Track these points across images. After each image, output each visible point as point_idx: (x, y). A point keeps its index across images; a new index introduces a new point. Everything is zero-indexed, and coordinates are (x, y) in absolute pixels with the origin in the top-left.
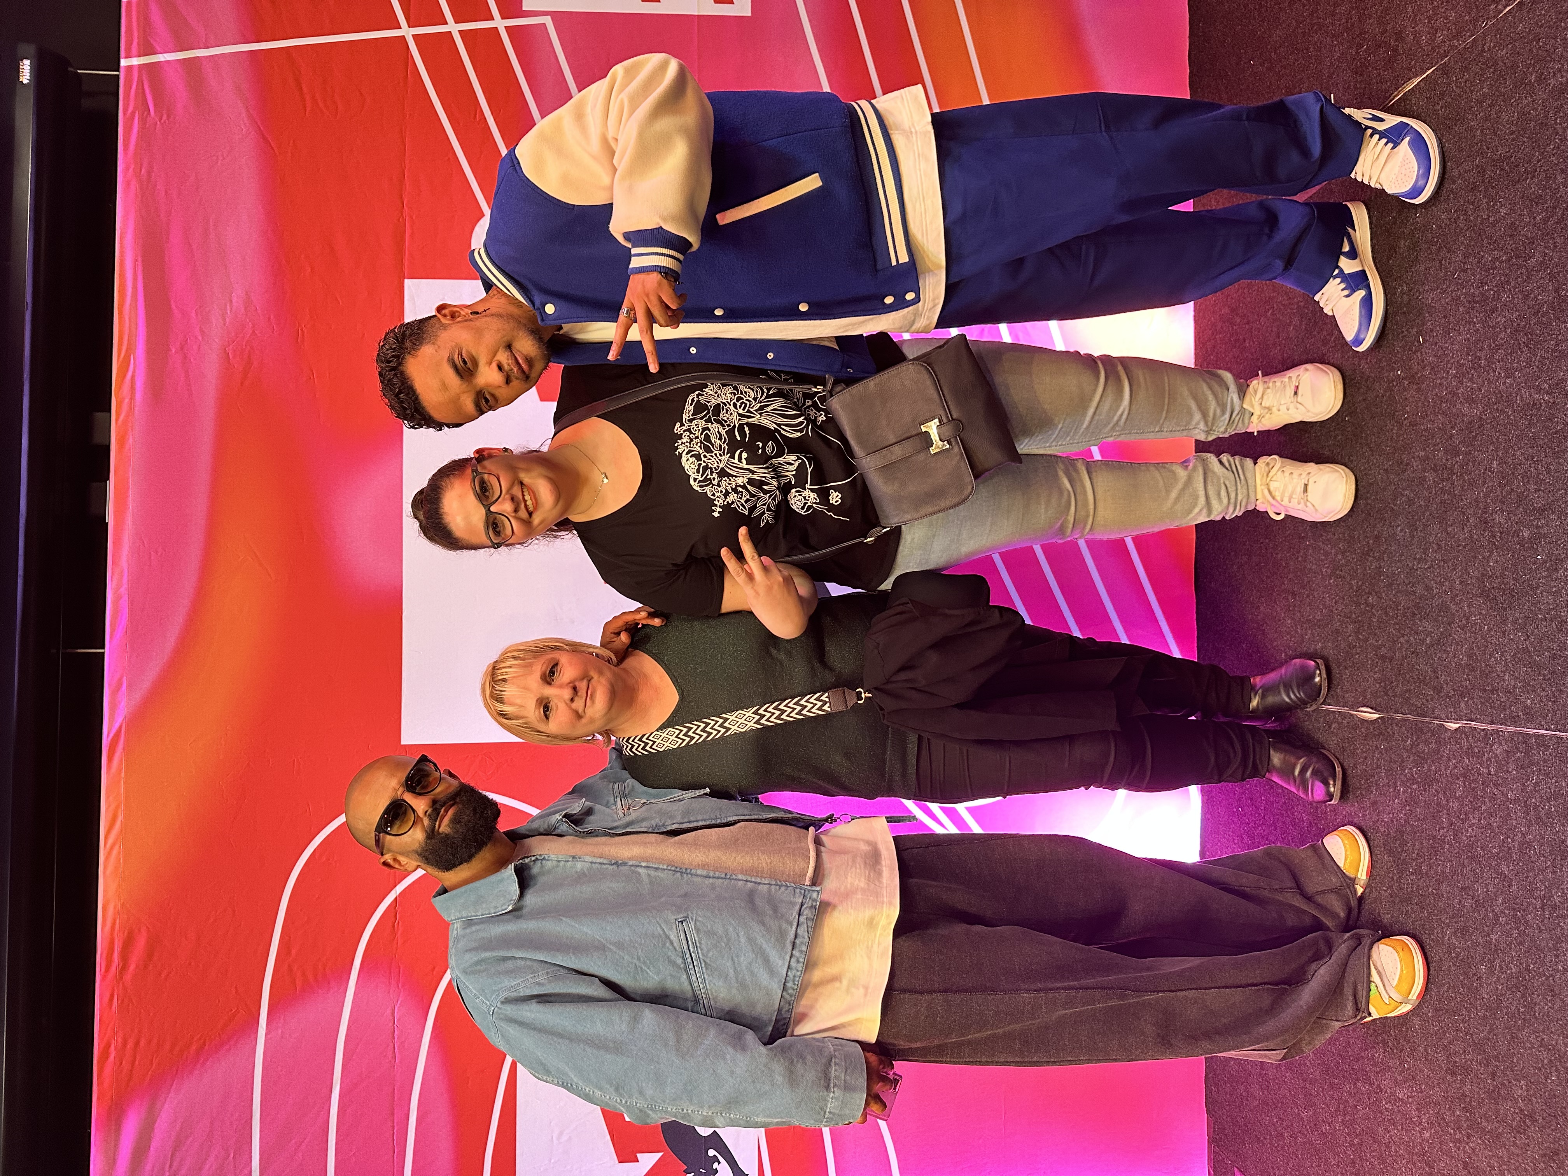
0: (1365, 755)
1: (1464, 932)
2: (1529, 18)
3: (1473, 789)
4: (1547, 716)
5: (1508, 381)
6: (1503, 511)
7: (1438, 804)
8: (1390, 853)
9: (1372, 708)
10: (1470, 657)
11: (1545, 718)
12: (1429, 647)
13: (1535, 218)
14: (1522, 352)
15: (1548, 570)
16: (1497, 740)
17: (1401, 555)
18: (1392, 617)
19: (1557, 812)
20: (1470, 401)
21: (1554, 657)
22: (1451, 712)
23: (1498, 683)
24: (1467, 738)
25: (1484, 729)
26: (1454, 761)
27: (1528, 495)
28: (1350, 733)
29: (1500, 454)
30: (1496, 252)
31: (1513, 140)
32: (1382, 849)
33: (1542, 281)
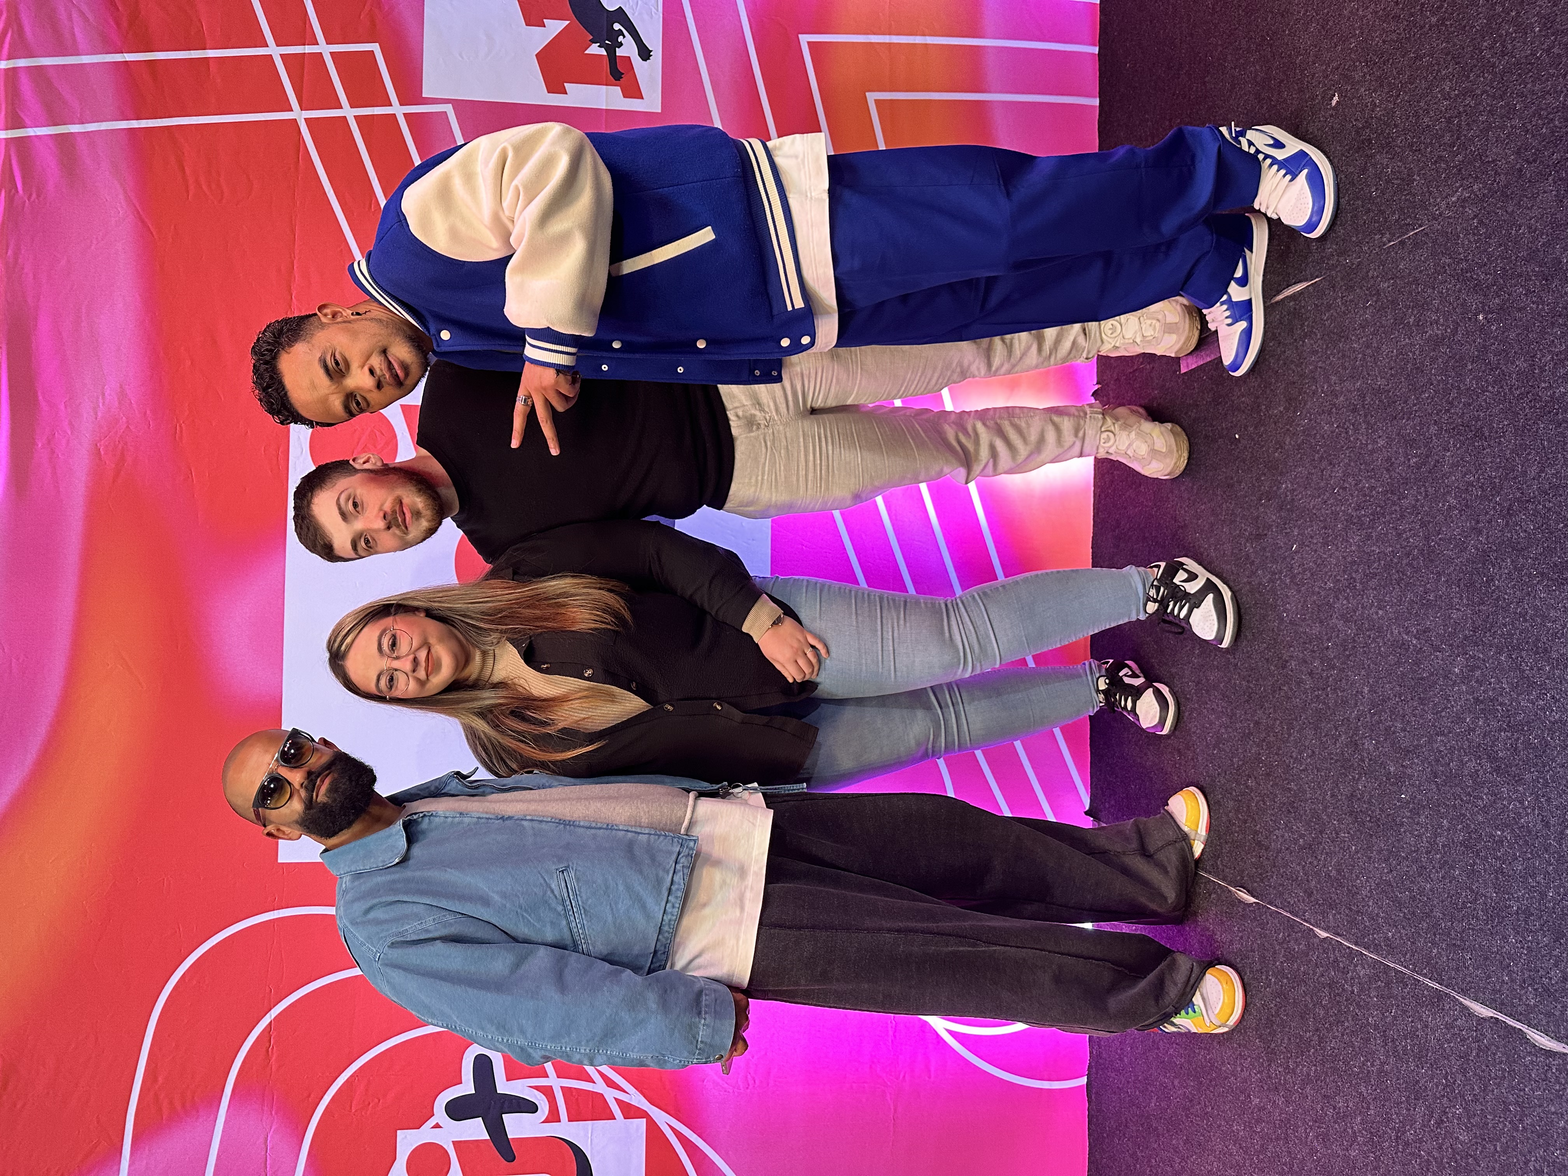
0: (1240, 934)
1: (1324, 1138)
2: (1410, 260)
3: (1338, 1002)
4: (1406, 954)
5: (1380, 612)
6: (1372, 739)
7: (1306, 1006)
8: (1260, 1037)
9: (1248, 891)
10: (1339, 872)
11: (1404, 955)
12: (1302, 848)
13: (1409, 460)
14: (1394, 588)
15: (1411, 811)
16: (1360, 962)
17: (1279, 749)
18: (1270, 806)
19: (1413, 1051)
20: (1346, 619)
21: (1413, 898)
22: (1320, 920)
23: (1363, 906)
24: (1334, 950)
25: (1349, 947)
26: (1321, 969)
27: (1394, 733)
28: (1228, 908)
29: (1371, 681)
30: (1373, 481)
31: (1392, 375)
32: (1254, 1032)
33: (1413, 525)
